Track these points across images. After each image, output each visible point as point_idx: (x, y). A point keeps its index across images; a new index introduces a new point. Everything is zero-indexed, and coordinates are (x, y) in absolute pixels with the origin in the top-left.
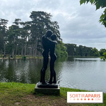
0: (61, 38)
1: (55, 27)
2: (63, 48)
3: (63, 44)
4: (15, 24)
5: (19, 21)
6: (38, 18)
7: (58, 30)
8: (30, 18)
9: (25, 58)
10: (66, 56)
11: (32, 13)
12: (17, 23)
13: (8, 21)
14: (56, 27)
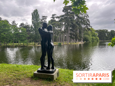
0: (90, 25)
1: (84, 16)
2: (95, 34)
3: (94, 30)
4: (52, 19)
5: (55, 16)
6: (69, 11)
7: (88, 18)
8: (63, 12)
9: (60, 44)
10: (98, 41)
11: (64, 8)
12: (53, 18)
13: (47, 17)
14: (86, 16)
